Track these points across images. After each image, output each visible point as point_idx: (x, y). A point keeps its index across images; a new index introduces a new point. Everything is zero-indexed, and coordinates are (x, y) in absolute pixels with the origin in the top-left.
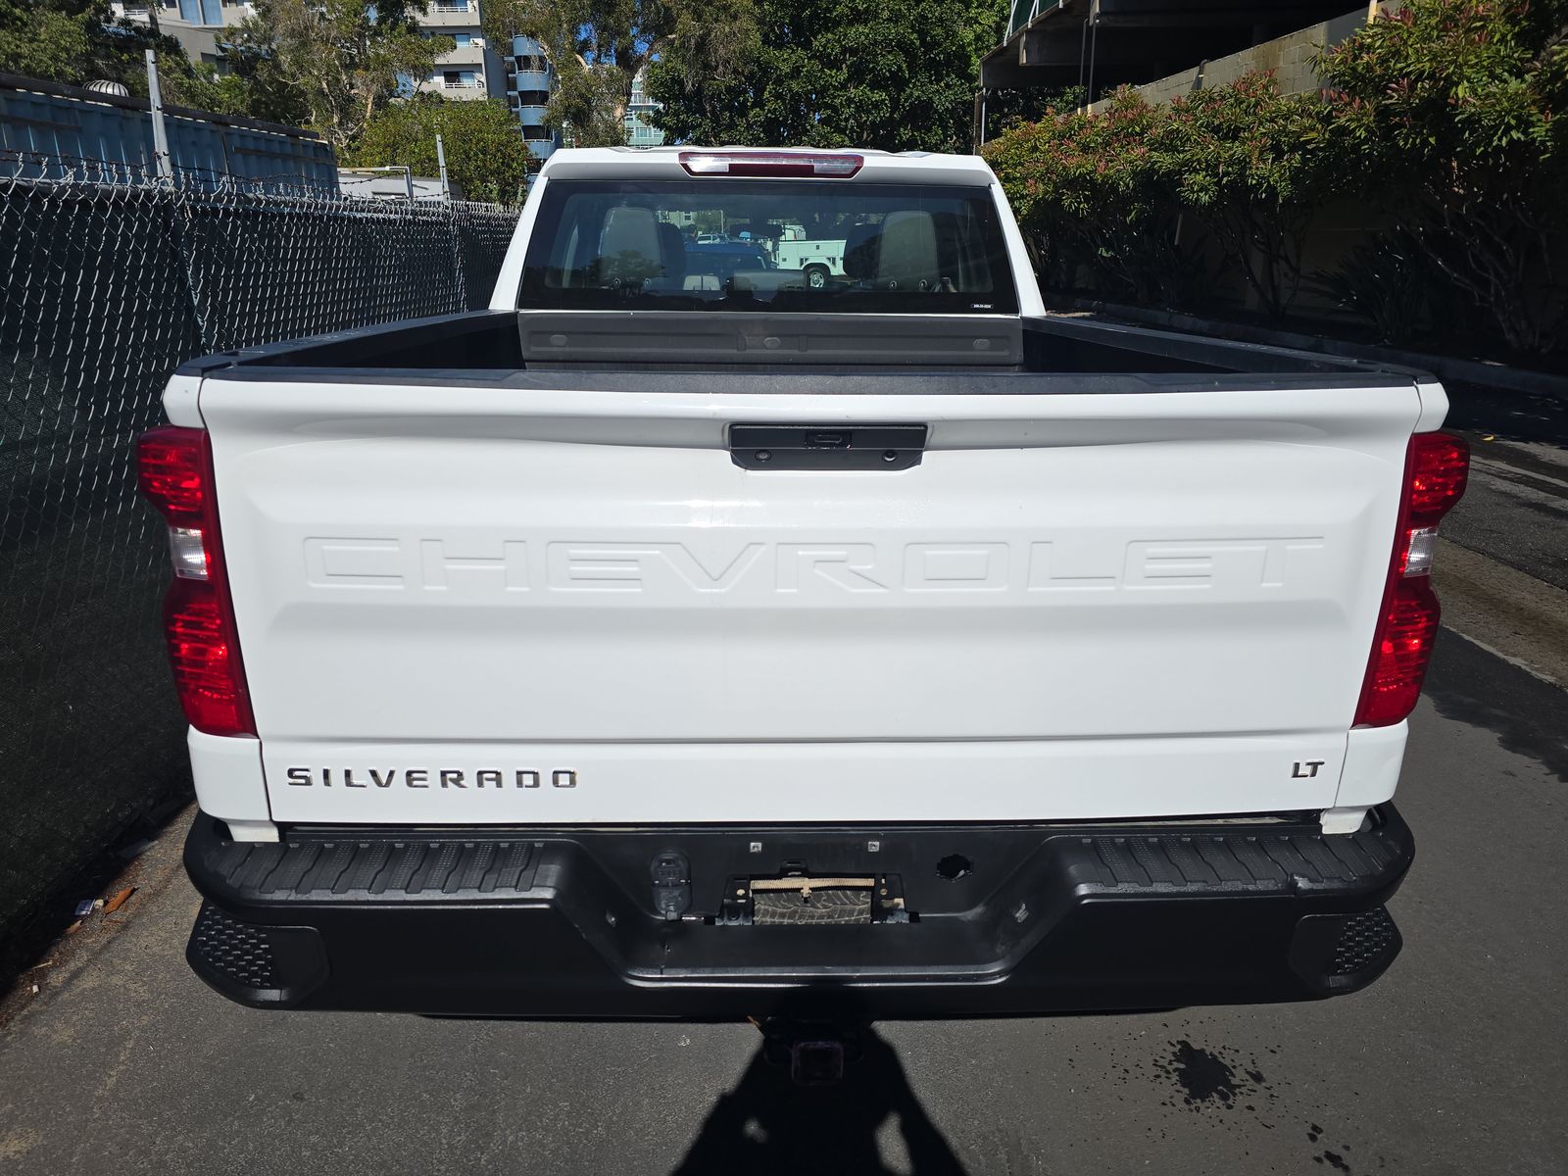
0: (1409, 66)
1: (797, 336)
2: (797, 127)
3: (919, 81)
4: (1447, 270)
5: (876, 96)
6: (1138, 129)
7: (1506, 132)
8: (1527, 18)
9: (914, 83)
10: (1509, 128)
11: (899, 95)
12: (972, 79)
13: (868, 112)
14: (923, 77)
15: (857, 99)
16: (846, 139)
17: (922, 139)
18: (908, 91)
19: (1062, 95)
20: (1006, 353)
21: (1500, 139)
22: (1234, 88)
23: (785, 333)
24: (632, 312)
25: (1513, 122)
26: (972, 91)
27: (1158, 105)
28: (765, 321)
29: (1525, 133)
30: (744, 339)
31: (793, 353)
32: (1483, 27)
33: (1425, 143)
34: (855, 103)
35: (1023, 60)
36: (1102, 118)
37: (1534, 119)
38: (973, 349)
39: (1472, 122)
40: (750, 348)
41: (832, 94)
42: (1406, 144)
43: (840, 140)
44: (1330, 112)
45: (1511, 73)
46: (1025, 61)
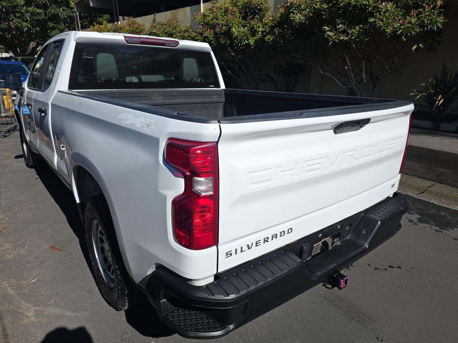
0: (219, 22)
1: (168, 96)
2: (6, 18)
3: (52, 7)
4: (231, 74)
5: (38, 11)
6: (139, 31)
7: (244, 41)
8: (244, 13)
9: (51, 8)
10: (245, 40)
11: (46, 11)
12: (71, 8)
13: (36, 16)
14: (54, 6)
15: (31, 11)
16: (29, 24)
17: (57, 27)
18: (49, 10)
19: (102, 17)
20: (221, 99)
21: (243, 42)
22: (168, 22)
23: (165, 95)
24: (115, 90)
25: (246, 38)
26: (73, 12)
27: (143, 25)
28: (158, 92)
29: (248, 41)
30: (152, 97)
31: (167, 101)
32: (235, 14)
33: (227, 42)
34: (31, 12)
35: (91, 5)
36: (126, 26)
37: (249, 38)
38: (213, 98)
39: (236, 38)
40: (154, 100)
41: (20, 8)
42: (223, 42)
43: (26, 24)
44: (202, 32)
45: (242, 26)
46: (92, 5)
